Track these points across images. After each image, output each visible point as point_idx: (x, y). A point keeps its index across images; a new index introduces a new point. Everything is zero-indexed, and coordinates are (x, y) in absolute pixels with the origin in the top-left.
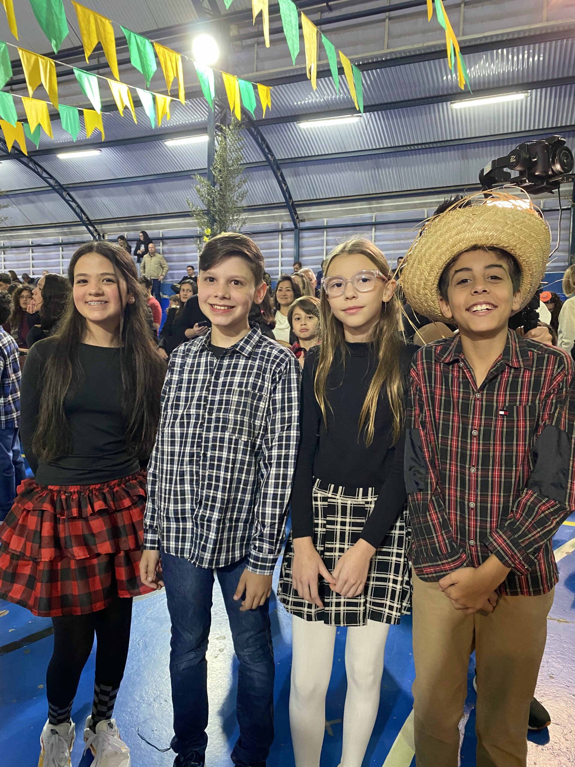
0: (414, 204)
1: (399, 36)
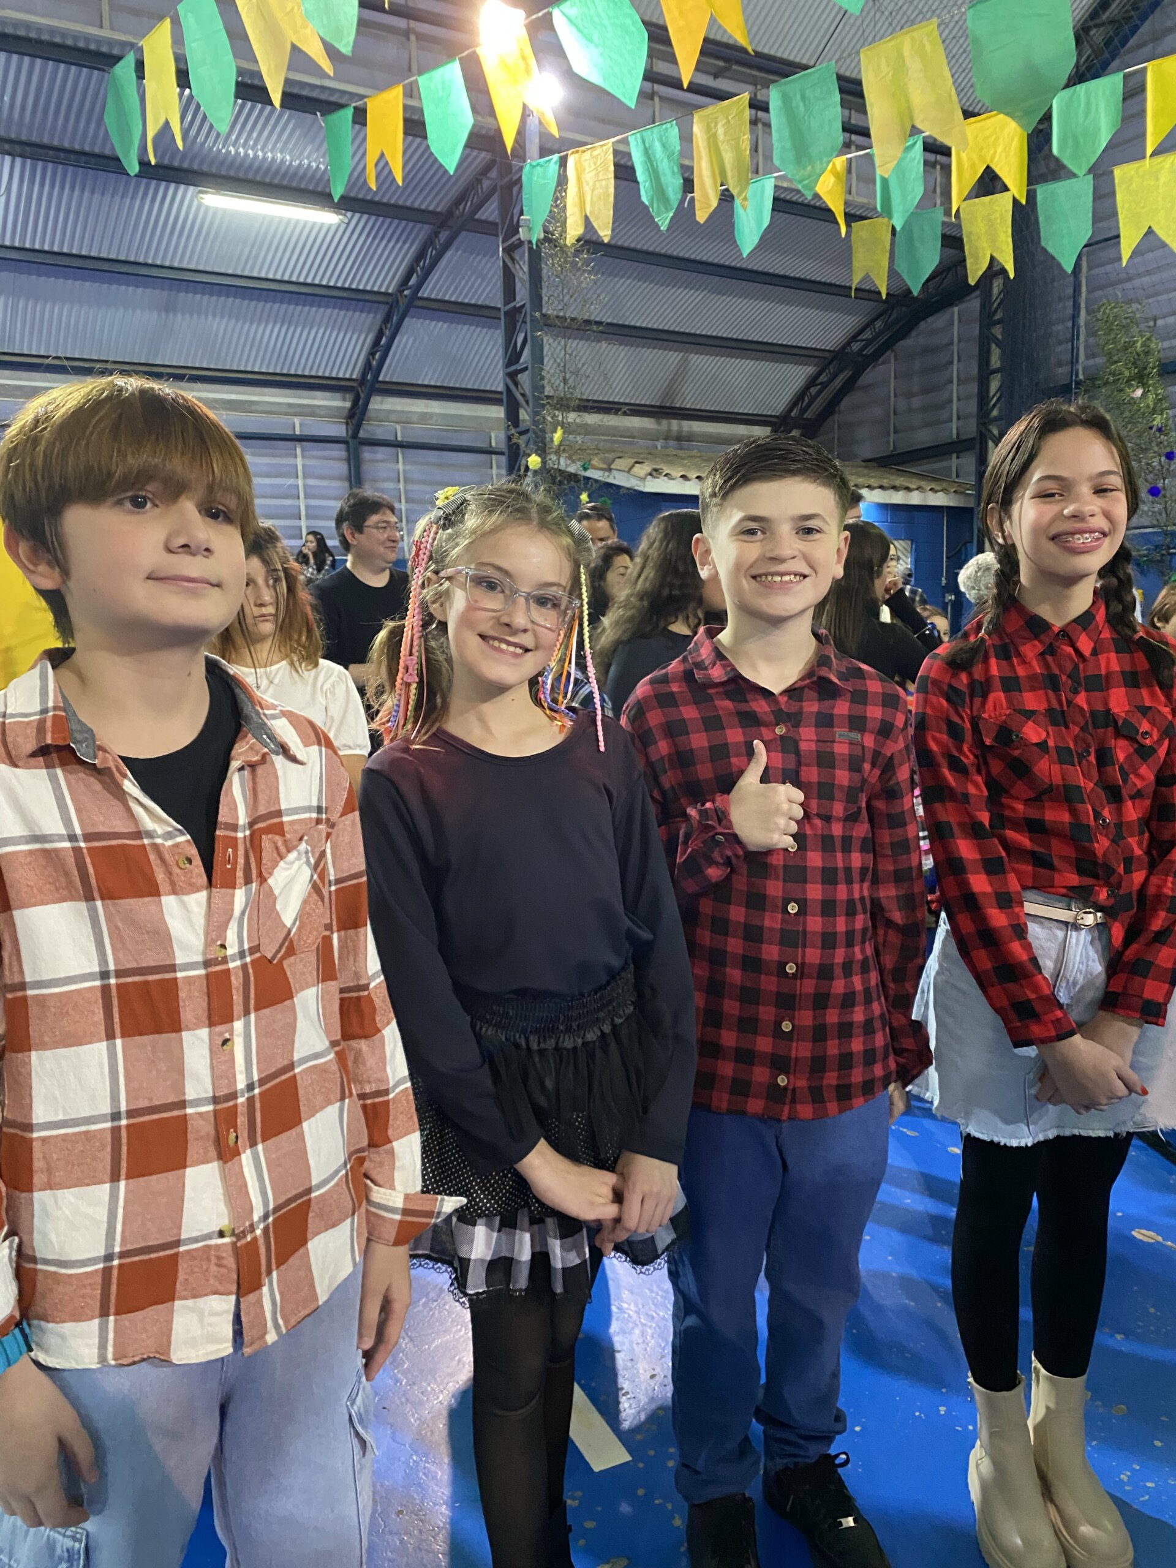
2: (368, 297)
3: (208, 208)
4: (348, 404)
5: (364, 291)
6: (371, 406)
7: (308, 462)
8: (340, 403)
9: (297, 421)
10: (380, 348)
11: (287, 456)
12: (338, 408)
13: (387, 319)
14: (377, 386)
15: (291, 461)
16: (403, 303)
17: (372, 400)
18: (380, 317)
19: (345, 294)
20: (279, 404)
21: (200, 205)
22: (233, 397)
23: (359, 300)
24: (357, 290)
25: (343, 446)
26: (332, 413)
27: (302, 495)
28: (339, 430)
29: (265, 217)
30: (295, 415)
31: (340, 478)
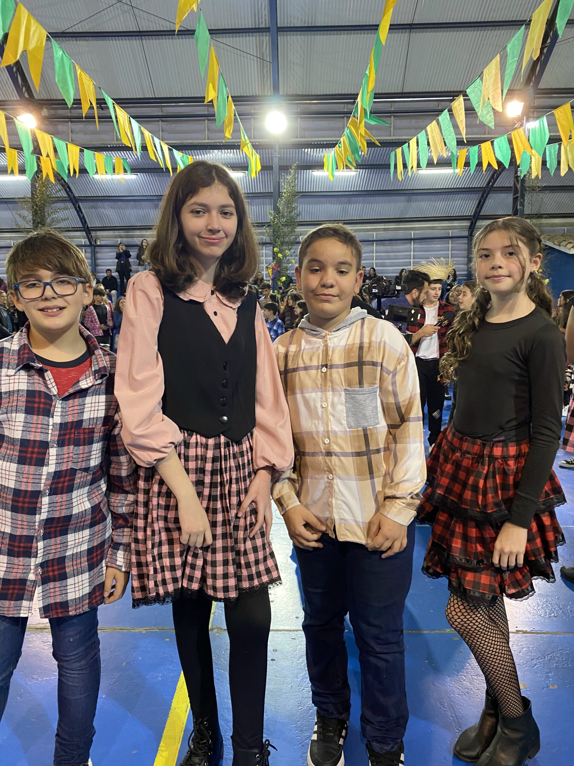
1: (400, 129)
3: (420, 174)
4: (469, 224)
5: (474, 188)
6: (477, 224)
7: (453, 245)
8: (467, 224)
9: (450, 231)
10: (480, 205)
11: (446, 244)
12: (466, 226)
13: (482, 196)
14: (480, 217)
15: (447, 245)
17: (478, 221)
18: (480, 195)
19: (467, 190)
20: (444, 226)
21: (418, 174)
24: (472, 188)
25: (466, 239)
26: (461, 228)
27: (450, 257)
28: (466, 233)
29: (438, 174)
30: (450, 229)
31: (465, 250)
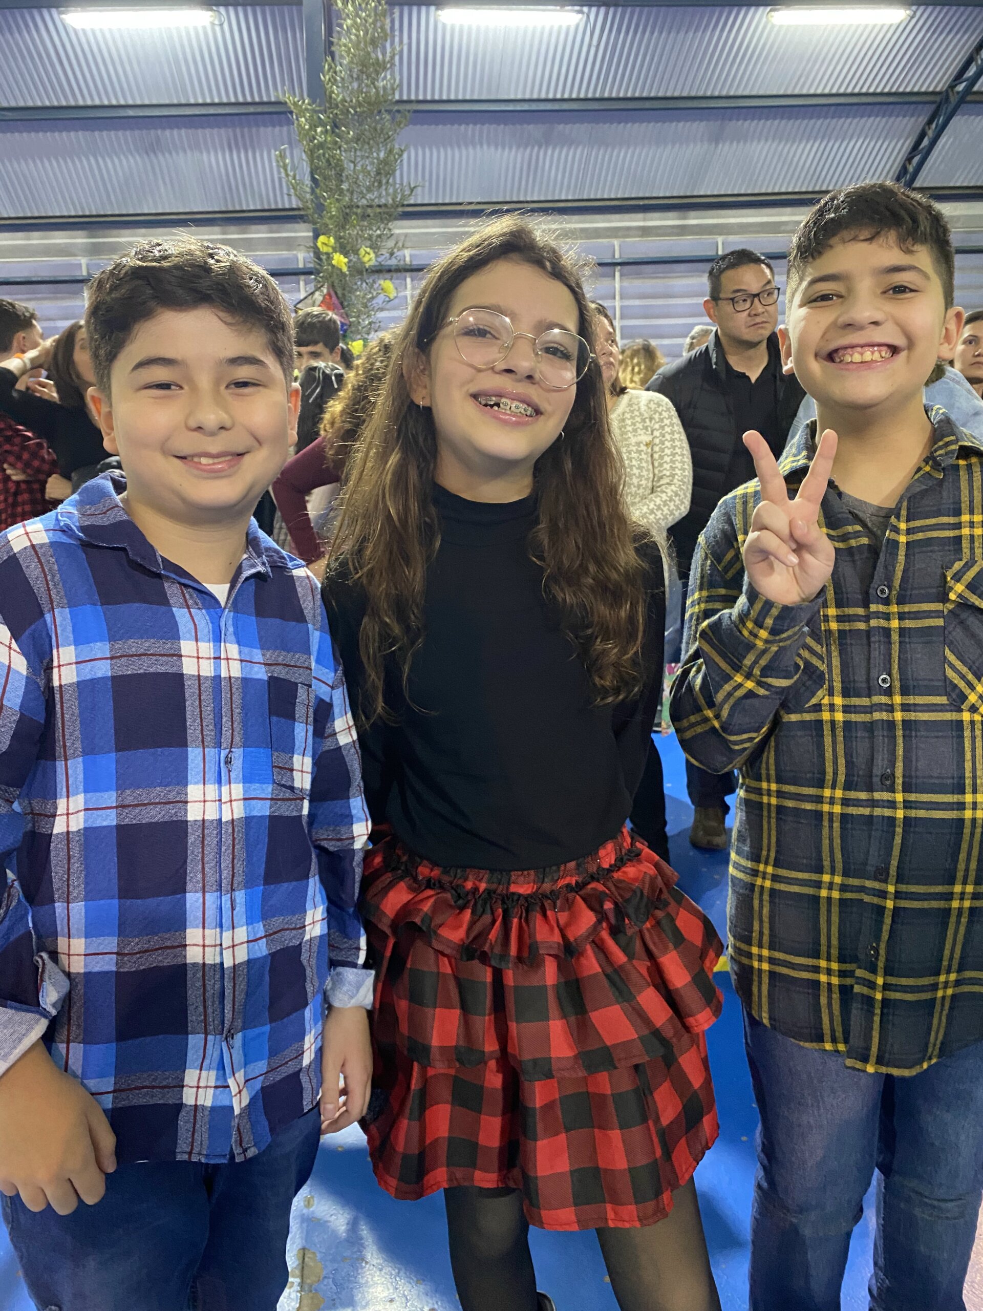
0: (596, 229)
2: (914, 99)
16: (954, 99)
22: (765, 219)
23: (906, 103)
